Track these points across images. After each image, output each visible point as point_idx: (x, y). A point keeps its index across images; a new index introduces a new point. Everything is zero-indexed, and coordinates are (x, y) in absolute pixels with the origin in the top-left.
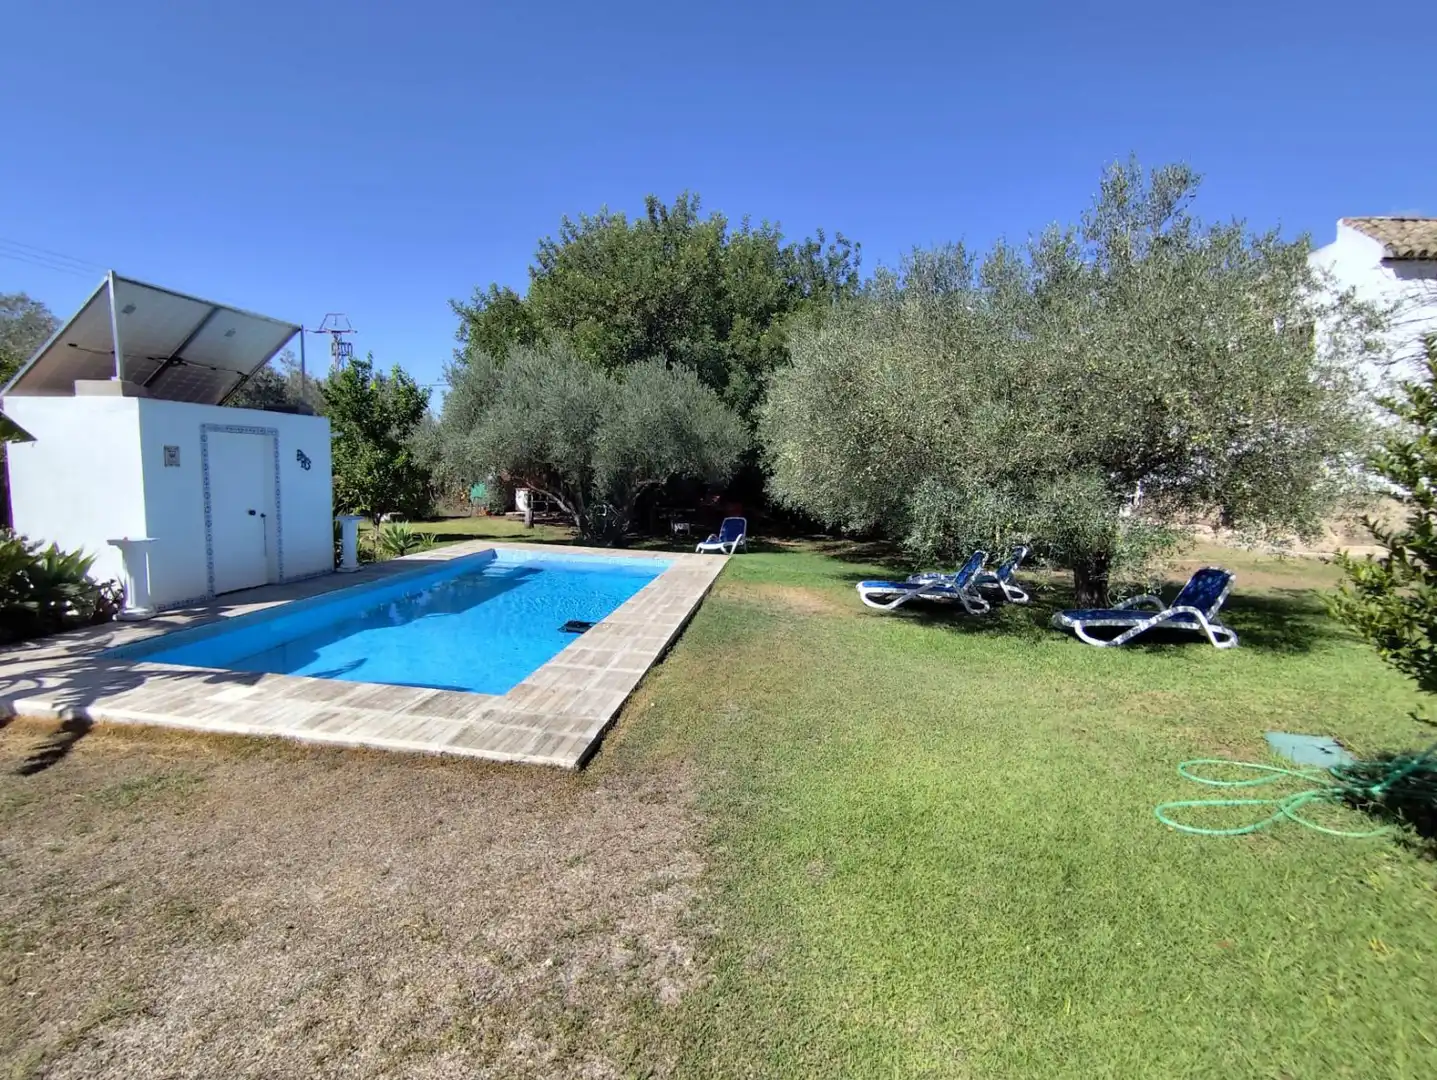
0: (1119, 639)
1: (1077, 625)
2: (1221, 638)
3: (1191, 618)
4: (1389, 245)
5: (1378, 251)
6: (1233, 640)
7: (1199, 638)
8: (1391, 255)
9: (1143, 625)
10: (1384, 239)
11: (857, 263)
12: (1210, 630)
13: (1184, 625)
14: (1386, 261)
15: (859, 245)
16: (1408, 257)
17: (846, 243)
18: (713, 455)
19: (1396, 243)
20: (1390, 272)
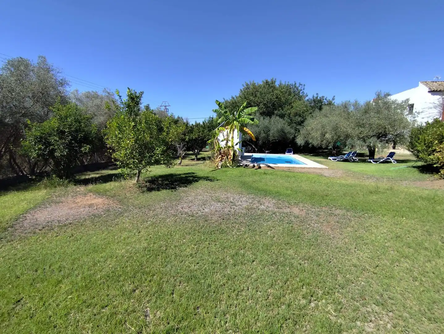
0: (378, 162)
1: (371, 161)
2: (394, 162)
3: (389, 159)
4: (430, 88)
5: (428, 90)
6: (396, 162)
7: (391, 162)
8: (430, 91)
9: (382, 160)
10: (429, 87)
11: (304, 89)
12: (392, 161)
13: (388, 160)
14: (429, 92)
15: (304, 85)
16: (434, 91)
17: (301, 85)
18: (288, 136)
19: (431, 88)
20: (430, 94)
